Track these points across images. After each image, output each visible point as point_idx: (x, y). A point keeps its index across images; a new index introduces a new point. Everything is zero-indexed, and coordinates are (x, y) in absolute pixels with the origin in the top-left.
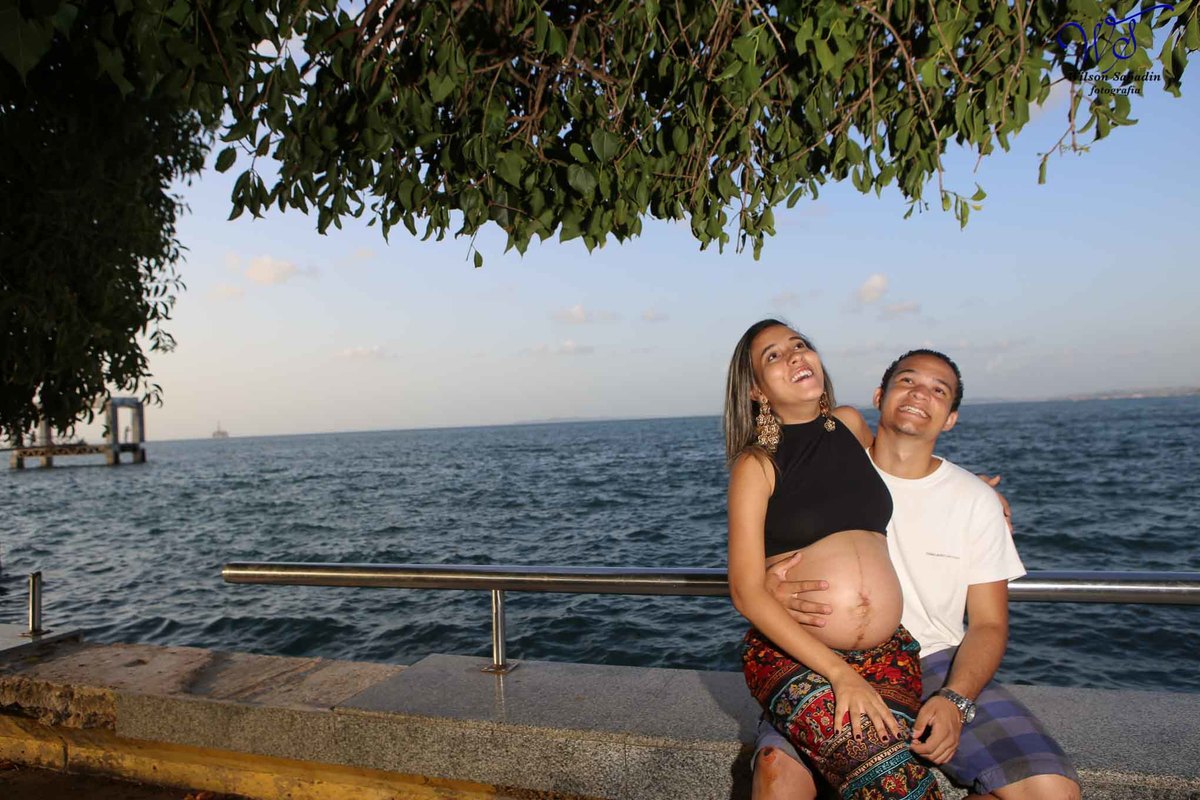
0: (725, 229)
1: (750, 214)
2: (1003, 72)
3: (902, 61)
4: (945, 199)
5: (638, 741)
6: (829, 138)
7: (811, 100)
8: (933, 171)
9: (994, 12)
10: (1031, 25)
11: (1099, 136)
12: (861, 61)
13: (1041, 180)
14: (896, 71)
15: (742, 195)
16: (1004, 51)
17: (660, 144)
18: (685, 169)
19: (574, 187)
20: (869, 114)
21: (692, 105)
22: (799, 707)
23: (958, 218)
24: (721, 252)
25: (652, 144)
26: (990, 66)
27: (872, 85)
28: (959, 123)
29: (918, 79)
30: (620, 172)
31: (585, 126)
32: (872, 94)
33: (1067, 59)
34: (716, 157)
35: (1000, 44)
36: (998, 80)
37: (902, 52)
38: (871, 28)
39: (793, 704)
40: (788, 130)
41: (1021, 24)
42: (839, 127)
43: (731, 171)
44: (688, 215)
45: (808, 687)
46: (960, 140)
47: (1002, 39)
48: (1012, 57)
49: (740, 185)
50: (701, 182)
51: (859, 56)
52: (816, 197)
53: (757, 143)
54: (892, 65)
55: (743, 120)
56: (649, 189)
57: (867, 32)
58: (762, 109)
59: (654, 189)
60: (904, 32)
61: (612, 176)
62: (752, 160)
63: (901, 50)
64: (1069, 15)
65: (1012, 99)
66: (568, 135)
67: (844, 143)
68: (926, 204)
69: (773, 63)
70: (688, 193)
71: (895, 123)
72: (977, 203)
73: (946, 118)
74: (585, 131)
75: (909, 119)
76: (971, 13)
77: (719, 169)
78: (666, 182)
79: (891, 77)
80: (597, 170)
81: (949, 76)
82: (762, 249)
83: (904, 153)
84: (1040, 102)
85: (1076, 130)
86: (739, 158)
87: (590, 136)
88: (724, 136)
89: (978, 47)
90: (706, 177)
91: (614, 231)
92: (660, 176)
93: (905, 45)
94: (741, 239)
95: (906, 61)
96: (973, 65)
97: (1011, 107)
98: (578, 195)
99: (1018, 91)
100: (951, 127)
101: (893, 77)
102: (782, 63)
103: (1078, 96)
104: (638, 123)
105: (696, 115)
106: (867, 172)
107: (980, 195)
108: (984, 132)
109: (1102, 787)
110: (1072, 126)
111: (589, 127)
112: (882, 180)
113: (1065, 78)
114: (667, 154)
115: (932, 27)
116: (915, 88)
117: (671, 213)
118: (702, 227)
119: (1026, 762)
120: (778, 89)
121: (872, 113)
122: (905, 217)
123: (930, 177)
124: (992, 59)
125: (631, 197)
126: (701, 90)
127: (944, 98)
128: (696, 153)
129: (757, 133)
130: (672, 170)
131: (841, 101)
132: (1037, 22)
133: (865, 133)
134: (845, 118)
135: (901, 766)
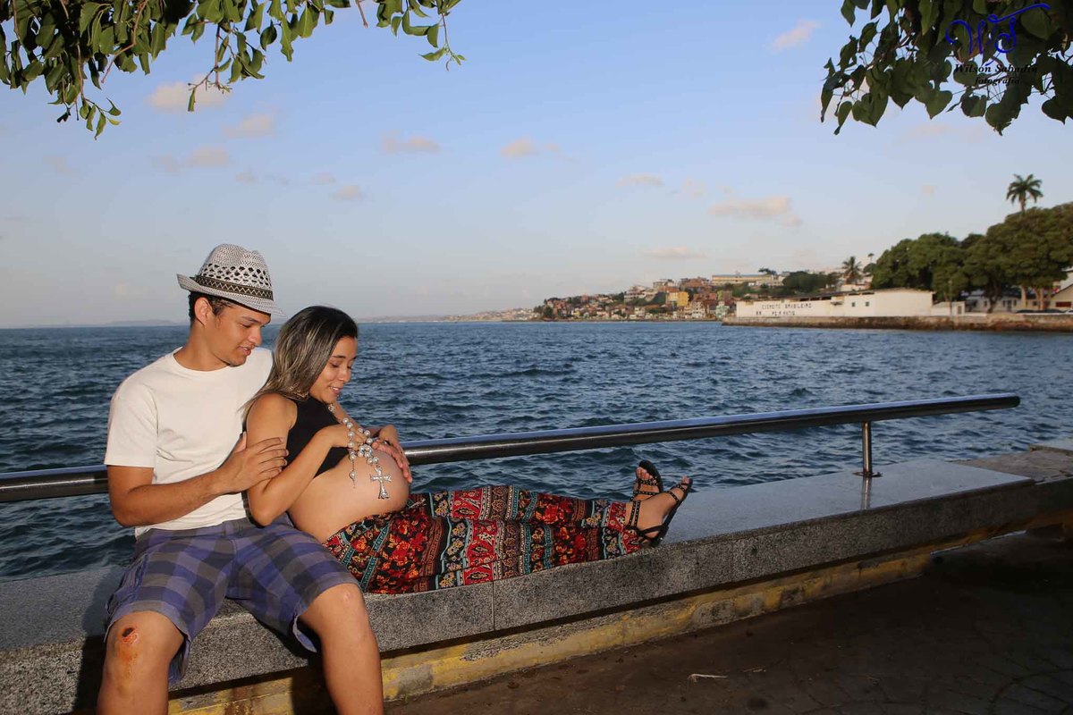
13: (190, 108)
109: (235, 628)
122: (59, 120)
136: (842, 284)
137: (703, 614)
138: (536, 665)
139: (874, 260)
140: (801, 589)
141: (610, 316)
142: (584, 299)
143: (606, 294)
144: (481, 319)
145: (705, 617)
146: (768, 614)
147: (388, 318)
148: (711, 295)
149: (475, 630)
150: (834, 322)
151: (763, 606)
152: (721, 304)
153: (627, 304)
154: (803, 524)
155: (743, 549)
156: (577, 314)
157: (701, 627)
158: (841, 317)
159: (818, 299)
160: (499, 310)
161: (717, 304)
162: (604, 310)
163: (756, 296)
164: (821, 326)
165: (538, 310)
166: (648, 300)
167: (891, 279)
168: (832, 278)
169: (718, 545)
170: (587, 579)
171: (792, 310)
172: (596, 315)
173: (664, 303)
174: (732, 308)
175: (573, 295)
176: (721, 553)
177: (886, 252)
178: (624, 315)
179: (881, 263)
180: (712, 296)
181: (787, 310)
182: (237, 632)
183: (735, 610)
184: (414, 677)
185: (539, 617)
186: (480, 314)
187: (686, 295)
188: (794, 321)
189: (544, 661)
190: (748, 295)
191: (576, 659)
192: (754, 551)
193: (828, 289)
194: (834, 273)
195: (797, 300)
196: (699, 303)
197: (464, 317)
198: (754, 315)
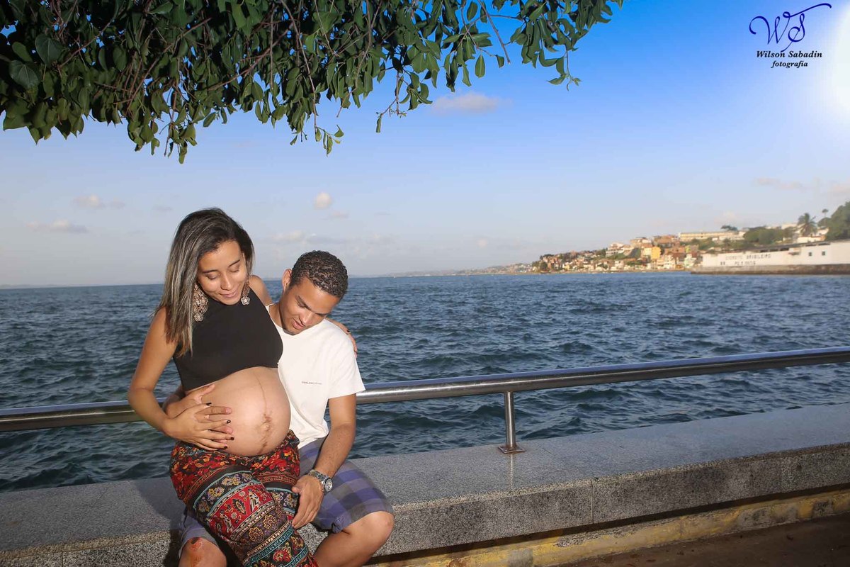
0: (156, 136)
1: (177, 127)
2: (358, 55)
3: (294, 34)
4: (317, 133)
5: (74, 547)
6: (240, 79)
7: (226, 48)
8: (310, 113)
9: (354, 13)
10: (375, 28)
11: (411, 107)
12: (265, 27)
13: (378, 130)
14: (289, 40)
15: (171, 111)
16: (359, 40)
17: (101, 59)
18: (124, 84)
19: (16, 81)
20: (269, 66)
21: (131, 31)
22: (215, 506)
23: (325, 147)
24: (153, 153)
25: (94, 58)
26: (350, 48)
27: (272, 46)
28: (329, 83)
29: (304, 47)
30: (64, 76)
31: (30, 30)
32: (271, 52)
33: (395, 56)
34: (151, 79)
35: (357, 36)
36: (355, 58)
37: (293, 27)
38: (274, 5)
39: (210, 505)
40: (209, 67)
41: (370, 26)
42: (248, 72)
43: (163, 92)
44: (124, 120)
45: (222, 490)
46: (329, 96)
47: (358, 32)
48: (364, 45)
49: (169, 104)
50: (137, 96)
51: (263, 23)
52: (225, 122)
53: (185, 74)
54: (286, 34)
55: (173, 52)
56: (91, 96)
57: (270, 7)
58: (189, 48)
59: (96, 97)
60: (296, 13)
61: (56, 78)
62: (180, 86)
63: (293, 25)
64: (398, 27)
65: (362, 73)
66: (12, 35)
67: (250, 83)
68: (306, 135)
69: (199, 14)
70: (126, 103)
71: (286, 76)
72: (338, 139)
73: (320, 78)
74: (30, 34)
75: (296, 75)
76: (340, 11)
77: (153, 89)
78: (107, 92)
79: (286, 44)
80: (41, 70)
81: (324, 51)
82: (186, 155)
83: (292, 98)
84: (379, 80)
85: (399, 101)
86: (170, 83)
87: (34, 40)
88: (158, 63)
89: (343, 34)
90: (142, 94)
91: (58, 126)
92: (101, 87)
93: (296, 22)
94: (169, 146)
95: (296, 33)
96: (339, 47)
97: (362, 78)
98: (22, 89)
99: (366, 69)
100: (324, 85)
101: (287, 44)
102: (207, 16)
103: (401, 81)
104: (82, 38)
105: (133, 40)
106: (266, 108)
107: (340, 134)
108: (345, 92)
110: (397, 98)
111: (33, 31)
112: (276, 115)
113: (394, 67)
114: (109, 69)
115: (314, 14)
116: (301, 54)
117: (110, 118)
118: (137, 132)
119: (364, 507)
120: (203, 36)
121: (271, 66)
122: (291, 144)
123: (309, 117)
124: (352, 44)
125: (73, 99)
126: (139, 23)
127: (320, 65)
128: (133, 72)
129: (185, 65)
130: (113, 83)
131: (250, 54)
132: (379, 27)
133: (265, 80)
134: (252, 66)
135: (286, 541)
136: (797, 237)
137: (746, 519)
138: (612, 553)
139: (829, 215)
140: (830, 502)
141: (595, 268)
142: (573, 255)
143: (591, 250)
144: (489, 273)
145: (747, 521)
146: (801, 523)
147: (416, 273)
148: (679, 249)
149: (578, 523)
150: (792, 269)
151: (797, 514)
152: (689, 256)
153: (609, 258)
154: (841, 446)
155: (790, 465)
156: (568, 267)
157: (744, 529)
158: (798, 266)
159: (776, 250)
160: (504, 265)
161: (685, 256)
162: (589, 263)
163: (720, 249)
164: (780, 273)
165: (536, 264)
166: (626, 254)
167: (846, 232)
168: (789, 233)
169: (769, 461)
170: (664, 485)
171: (753, 260)
172: (582, 268)
173: (640, 256)
174: (698, 258)
175: (564, 252)
176: (771, 468)
177: (841, 209)
178: (606, 267)
179: (836, 217)
180: (681, 250)
181: (749, 260)
182: (407, 517)
183: (773, 517)
184: (519, 558)
185: (627, 515)
186: (490, 268)
187: (658, 250)
188: (755, 269)
189: (618, 551)
190: (712, 248)
191: (644, 549)
192: (799, 467)
193: (785, 242)
194: (790, 228)
195: (757, 252)
196: (670, 256)
197: (476, 271)
198: (719, 265)
